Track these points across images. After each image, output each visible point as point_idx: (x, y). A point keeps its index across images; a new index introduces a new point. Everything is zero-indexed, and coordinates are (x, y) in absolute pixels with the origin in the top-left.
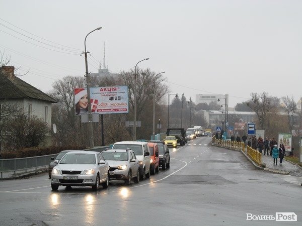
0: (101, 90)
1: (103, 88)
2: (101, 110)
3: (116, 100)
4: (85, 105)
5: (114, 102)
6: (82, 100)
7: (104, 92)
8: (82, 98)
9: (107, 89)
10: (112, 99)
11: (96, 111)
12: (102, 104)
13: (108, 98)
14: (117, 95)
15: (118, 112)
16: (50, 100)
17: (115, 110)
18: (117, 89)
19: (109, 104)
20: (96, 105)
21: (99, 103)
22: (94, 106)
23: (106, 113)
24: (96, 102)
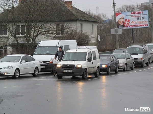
0: (132, 13)
1: (133, 12)
2: (132, 26)
3: (141, 19)
4: (122, 23)
5: (139, 20)
6: (120, 20)
7: (133, 15)
8: (120, 19)
9: (135, 13)
10: (138, 19)
11: (129, 26)
12: (132, 22)
13: (136, 18)
14: (142, 16)
15: (142, 27)
16: (96, 20)
17: (140, 25)
18: (142, 13)
19: (136, 22)
20: (128, 23)
21: (131, 22)
22: (127, 23)
23: (135, 27)
24: (129, 21)
